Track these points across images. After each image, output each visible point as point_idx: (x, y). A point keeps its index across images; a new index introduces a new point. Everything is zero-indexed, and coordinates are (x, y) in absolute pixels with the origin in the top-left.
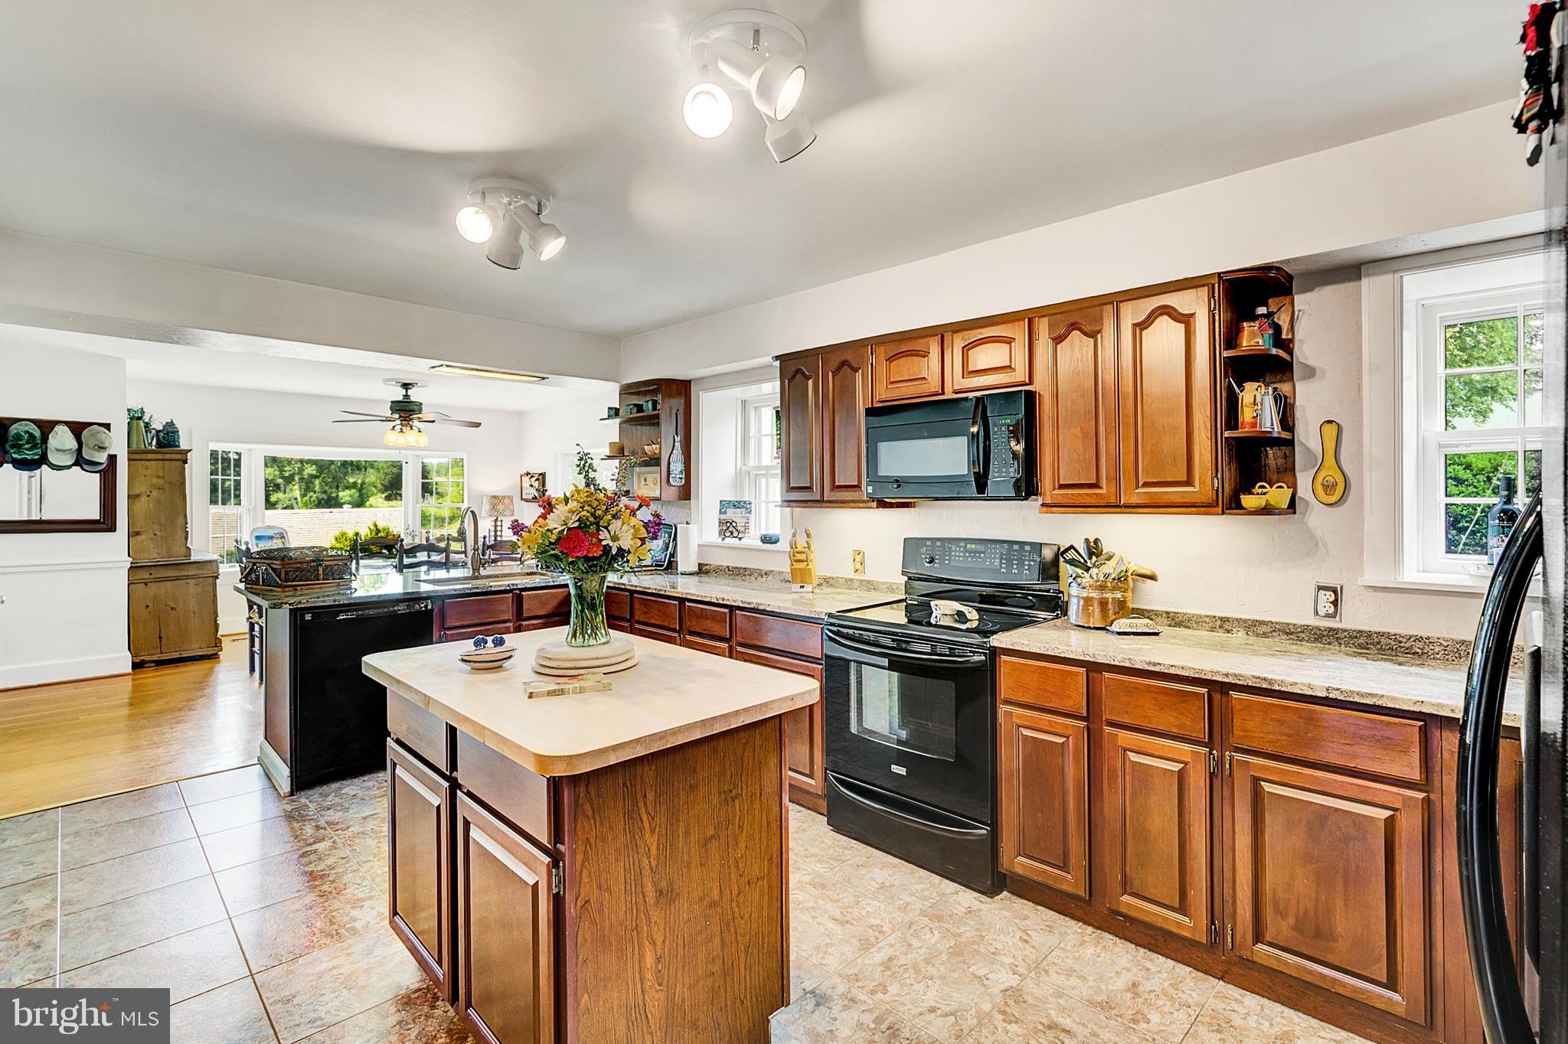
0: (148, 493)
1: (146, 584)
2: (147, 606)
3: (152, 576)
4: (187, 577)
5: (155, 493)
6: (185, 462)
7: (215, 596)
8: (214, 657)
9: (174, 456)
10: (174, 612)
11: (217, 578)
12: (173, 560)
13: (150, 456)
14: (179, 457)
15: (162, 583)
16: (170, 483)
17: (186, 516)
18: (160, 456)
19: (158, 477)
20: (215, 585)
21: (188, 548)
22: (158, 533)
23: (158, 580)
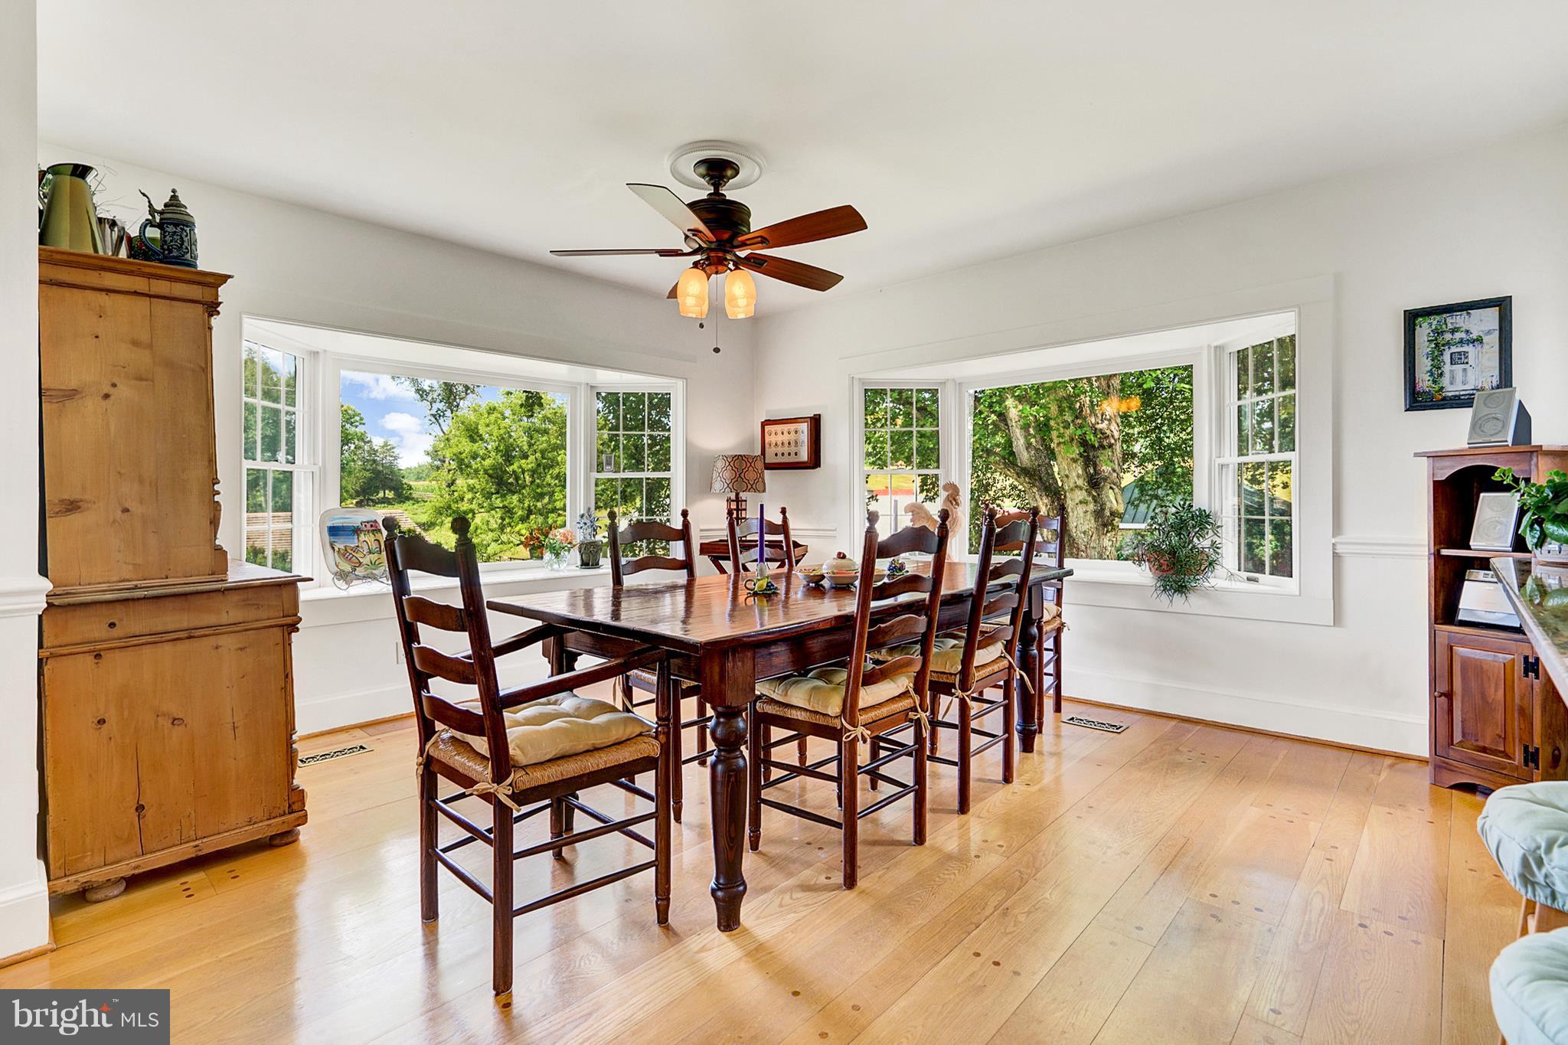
0: (107, 389)
1: (98, 656)
2: (102, 722)
3: (116, 632)
4: (216, 630)
5: (125, 391)
6: (213, 308)
7: (288, 676)
8: (282, 840)
9: (179, 289)
10: (178, 731)
11: (293, 627)
12: (177, 583)
13: (110, 280)
14: (195, 292)
15: (147, 651)
16: (169, 364)
17: (212, 461)
18: (139, 284)
19: (135, 343)
20: (287, 646)
21: (220, 551)
22: (134, 507)
23: (132, 643)
